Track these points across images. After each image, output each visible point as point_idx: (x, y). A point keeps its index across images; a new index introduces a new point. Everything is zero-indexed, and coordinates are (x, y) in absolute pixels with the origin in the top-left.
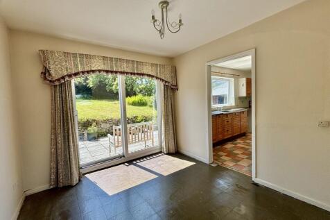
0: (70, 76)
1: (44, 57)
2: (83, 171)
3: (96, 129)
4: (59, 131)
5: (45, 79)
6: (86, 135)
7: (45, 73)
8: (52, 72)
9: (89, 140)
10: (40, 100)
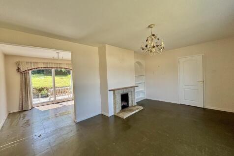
0: (29, 70)
1: (18, 64)
2: (34, 106)
3: (46, 92)
4: (24, 90)
5: (18, 71)
6: (40, 95)
7: (18, 69)
8: (21, 69)
9: (42, 97)
10: (17, 78)
